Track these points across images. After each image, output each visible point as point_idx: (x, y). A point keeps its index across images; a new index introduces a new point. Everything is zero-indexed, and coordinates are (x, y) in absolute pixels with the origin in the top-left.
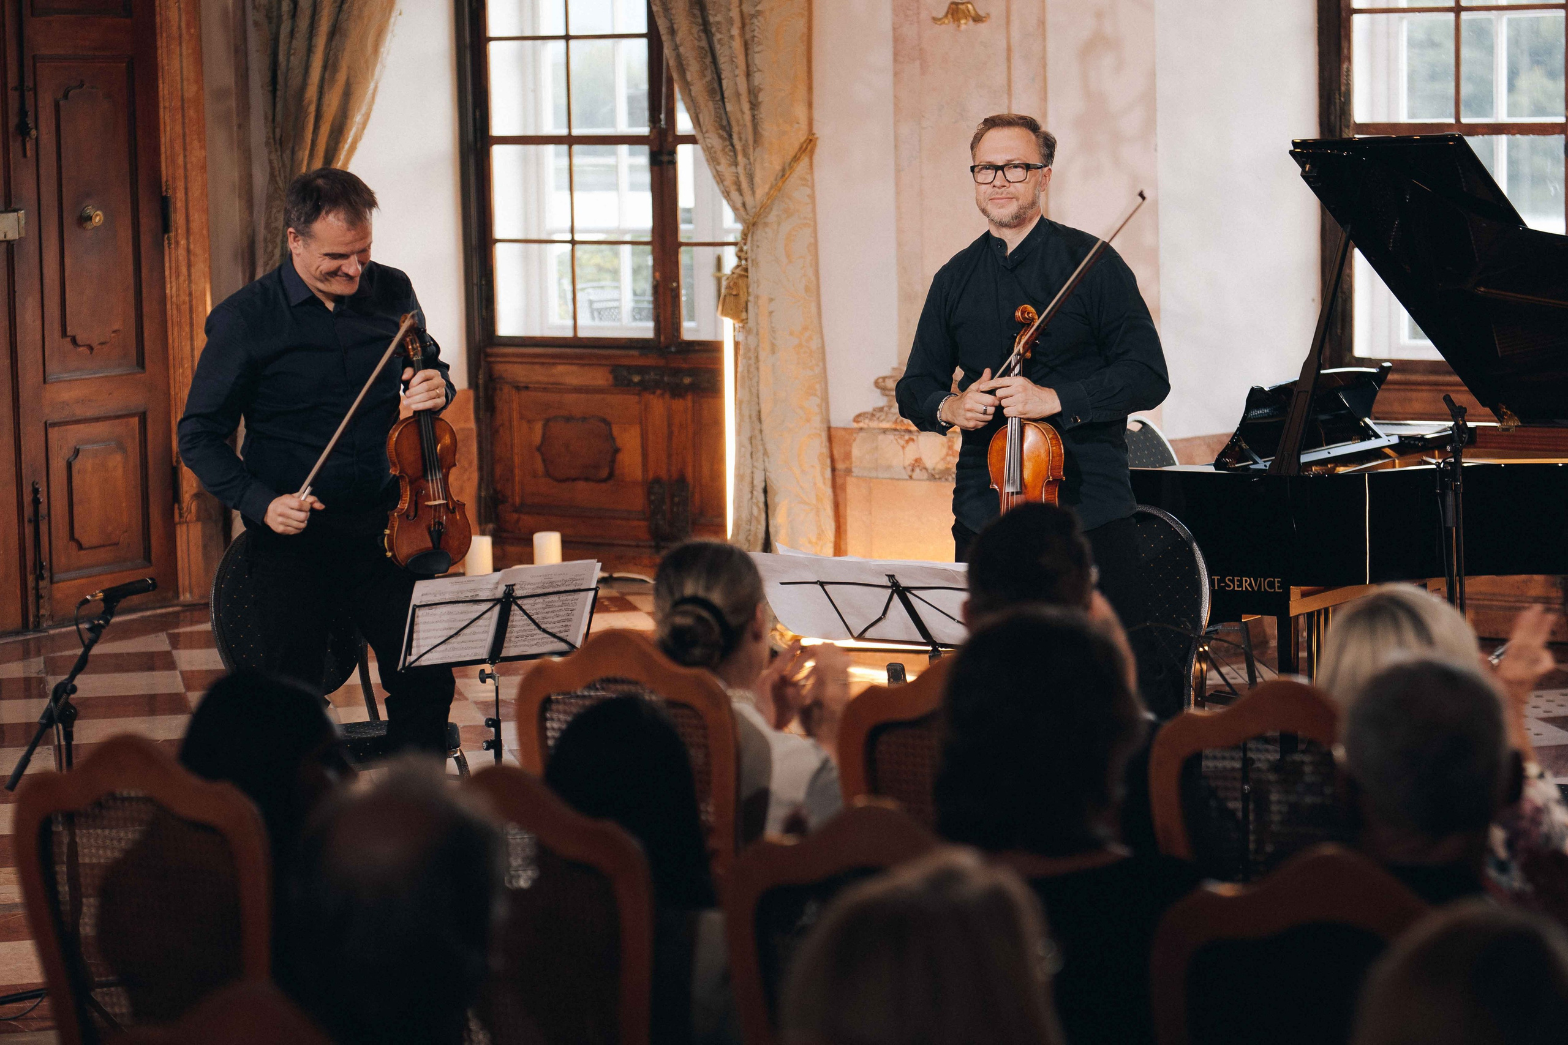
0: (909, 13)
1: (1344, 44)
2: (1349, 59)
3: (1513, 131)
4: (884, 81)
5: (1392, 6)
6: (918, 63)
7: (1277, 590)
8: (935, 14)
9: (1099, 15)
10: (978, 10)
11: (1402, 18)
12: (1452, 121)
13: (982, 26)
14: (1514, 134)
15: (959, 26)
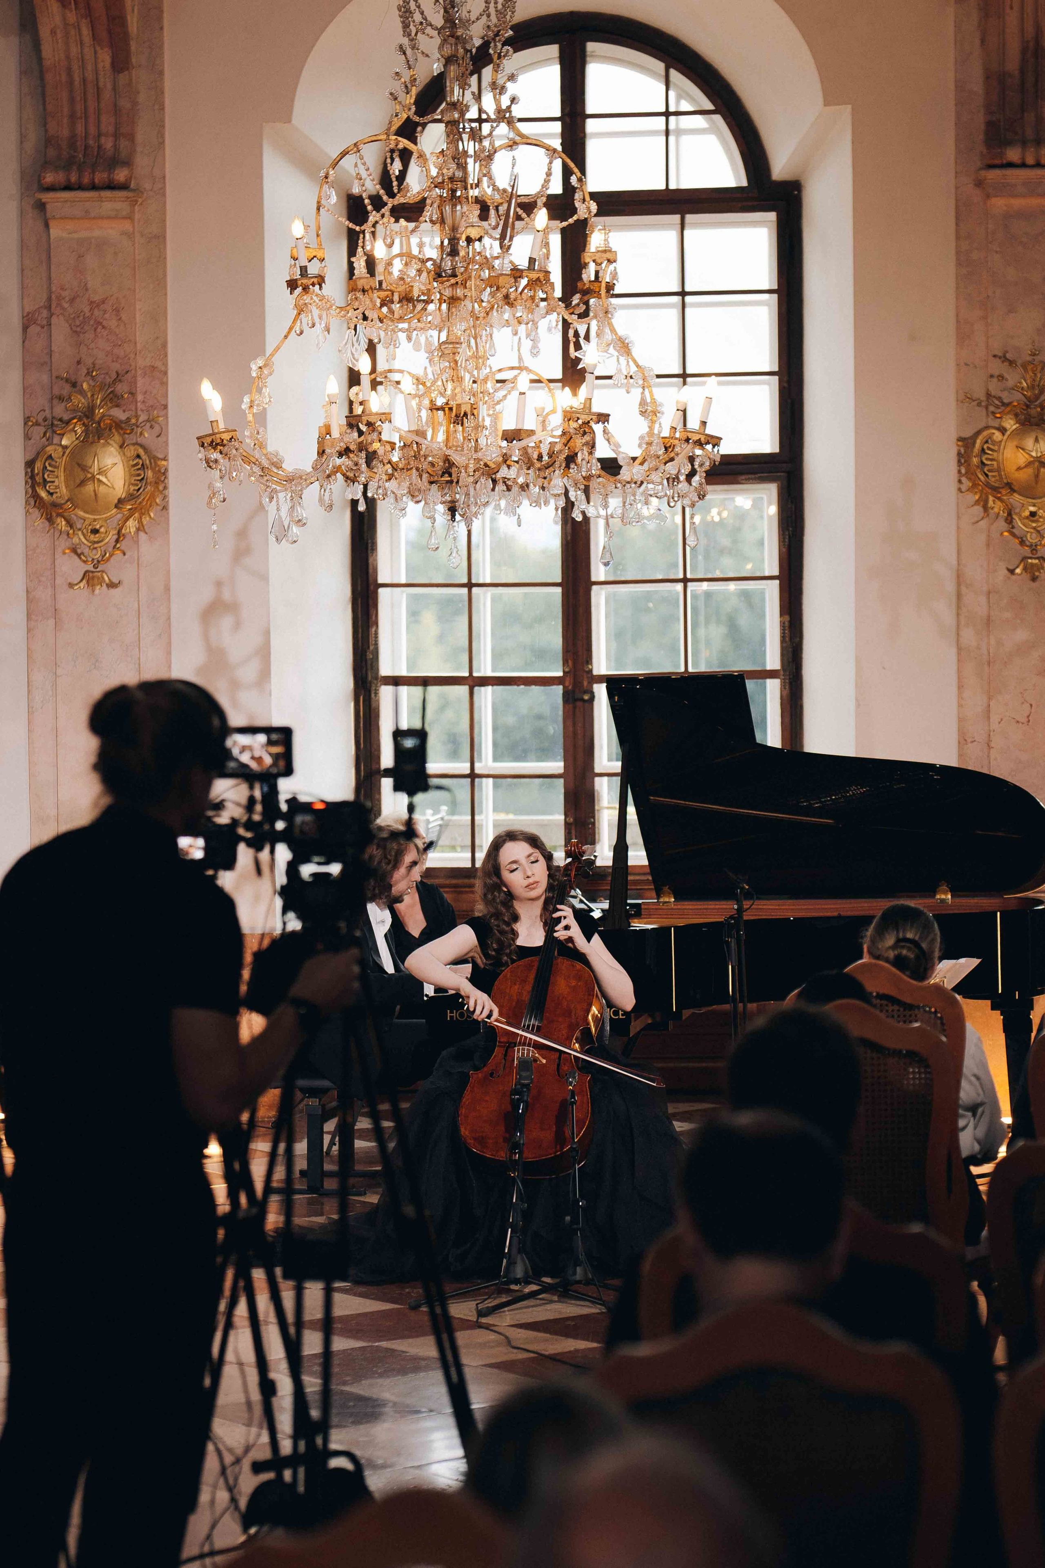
0: (43, 579)
1: (372, 611)
2: (376, 624)
3: (519, 683)
4: (19, 635)
5: (395, 581)
6: (51, 622)
7: (621, 1017)
8: (70, 580)
9: (219, 584)
10: (111, 578)
11: (403, 592)
12: (467, 674)
13: (113, 591)
14: (518, 685)
15: (93, 591)
